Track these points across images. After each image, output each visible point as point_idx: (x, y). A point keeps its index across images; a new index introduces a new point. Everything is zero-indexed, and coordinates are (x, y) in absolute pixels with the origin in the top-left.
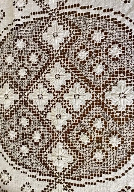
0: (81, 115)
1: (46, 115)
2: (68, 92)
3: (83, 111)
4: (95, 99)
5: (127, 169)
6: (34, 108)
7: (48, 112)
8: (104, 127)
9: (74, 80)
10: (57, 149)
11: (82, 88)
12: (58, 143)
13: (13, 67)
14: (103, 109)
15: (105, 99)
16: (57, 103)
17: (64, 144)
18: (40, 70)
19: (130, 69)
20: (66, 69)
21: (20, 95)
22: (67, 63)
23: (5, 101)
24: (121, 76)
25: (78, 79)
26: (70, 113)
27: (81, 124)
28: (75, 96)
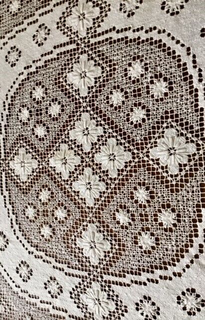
0: (68, 192)
1: (65, 142)
2: (93, 174)
3: (73, 194)
4: (87, 210)
5: (23, 243)
6: (72, 123)
7: (69, 145)
8: (59, 220)
9: (109, 182)
10: (31, 161)
11: (99, 194)
12: (36, 161)
14: (77, 220)
15: (88, 224)
16: (79, 157)
17: (36, 169)
18: (122, 127)
19: (123, 257)
20: (122, 170)
21: (86, 98)
22: (131, 171)
23: (77, 74)
24: (115, 245)
25: (110, 188)
26: (70, 177)
27: (59, 192)
28: (89, 183)
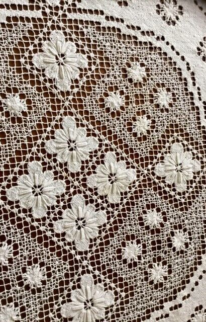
0: (104, 134)
2: (66, 164)
3: (97, 132)
4: (73, 110)
6: (103, 234)
7: (107, 202)
8: (118, 92)
10: (167, 174)
12: (157, 174)
13: (25, 304)
15: (70, 90)
16: (89, 186)
17: (157, 163)
19: (12, 47)
22: (7, 173)
23: (99, 305)
24: (26, 62)
26: (103, 156)
27: (119, 133)
